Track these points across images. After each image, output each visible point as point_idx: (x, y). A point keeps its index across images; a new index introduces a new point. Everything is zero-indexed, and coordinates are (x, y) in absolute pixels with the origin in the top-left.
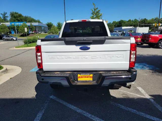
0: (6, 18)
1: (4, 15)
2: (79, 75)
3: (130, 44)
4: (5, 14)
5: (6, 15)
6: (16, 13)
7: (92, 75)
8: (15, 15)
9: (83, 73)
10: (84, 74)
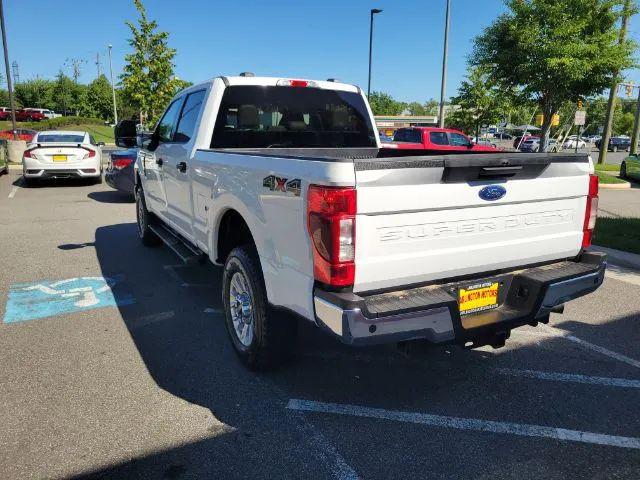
2: (462, 293)
3: (587, 178)
7: (495, 286)
9: (473, 284)
10: (476, 286)
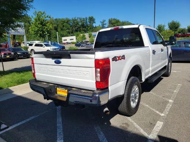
0: (104, 25)
1: (103, 23)
2: (58, 89)
4: (104, 21)
5: (105, 23)
6: (114, 19)
7: (67, 91)
8: (113, 21)
